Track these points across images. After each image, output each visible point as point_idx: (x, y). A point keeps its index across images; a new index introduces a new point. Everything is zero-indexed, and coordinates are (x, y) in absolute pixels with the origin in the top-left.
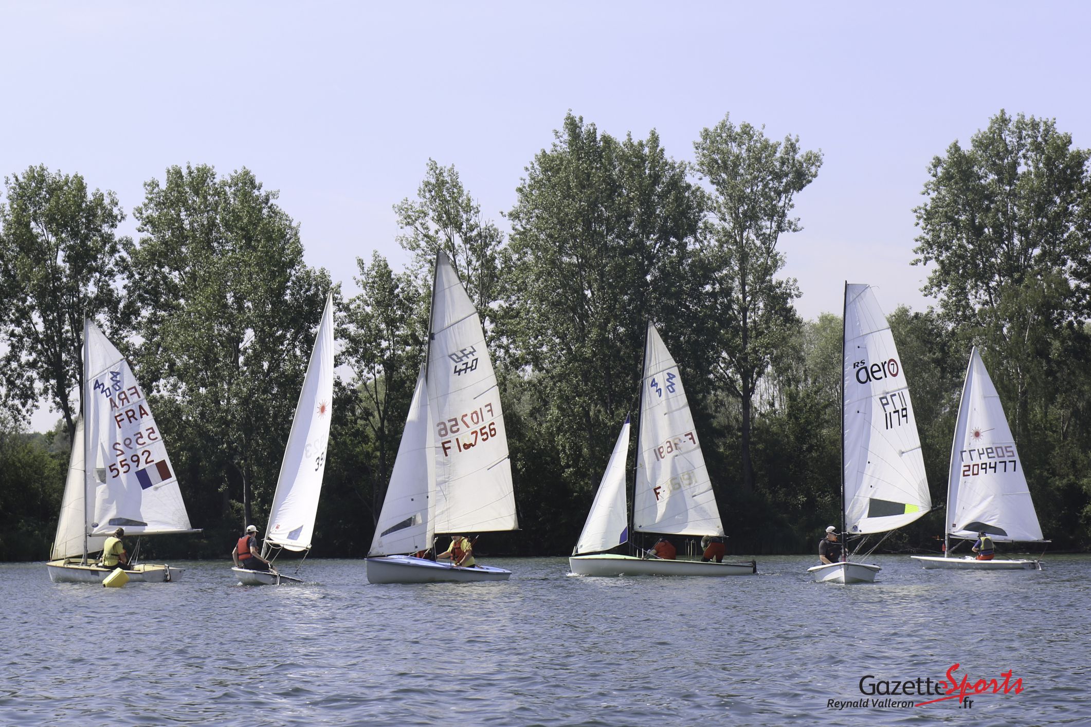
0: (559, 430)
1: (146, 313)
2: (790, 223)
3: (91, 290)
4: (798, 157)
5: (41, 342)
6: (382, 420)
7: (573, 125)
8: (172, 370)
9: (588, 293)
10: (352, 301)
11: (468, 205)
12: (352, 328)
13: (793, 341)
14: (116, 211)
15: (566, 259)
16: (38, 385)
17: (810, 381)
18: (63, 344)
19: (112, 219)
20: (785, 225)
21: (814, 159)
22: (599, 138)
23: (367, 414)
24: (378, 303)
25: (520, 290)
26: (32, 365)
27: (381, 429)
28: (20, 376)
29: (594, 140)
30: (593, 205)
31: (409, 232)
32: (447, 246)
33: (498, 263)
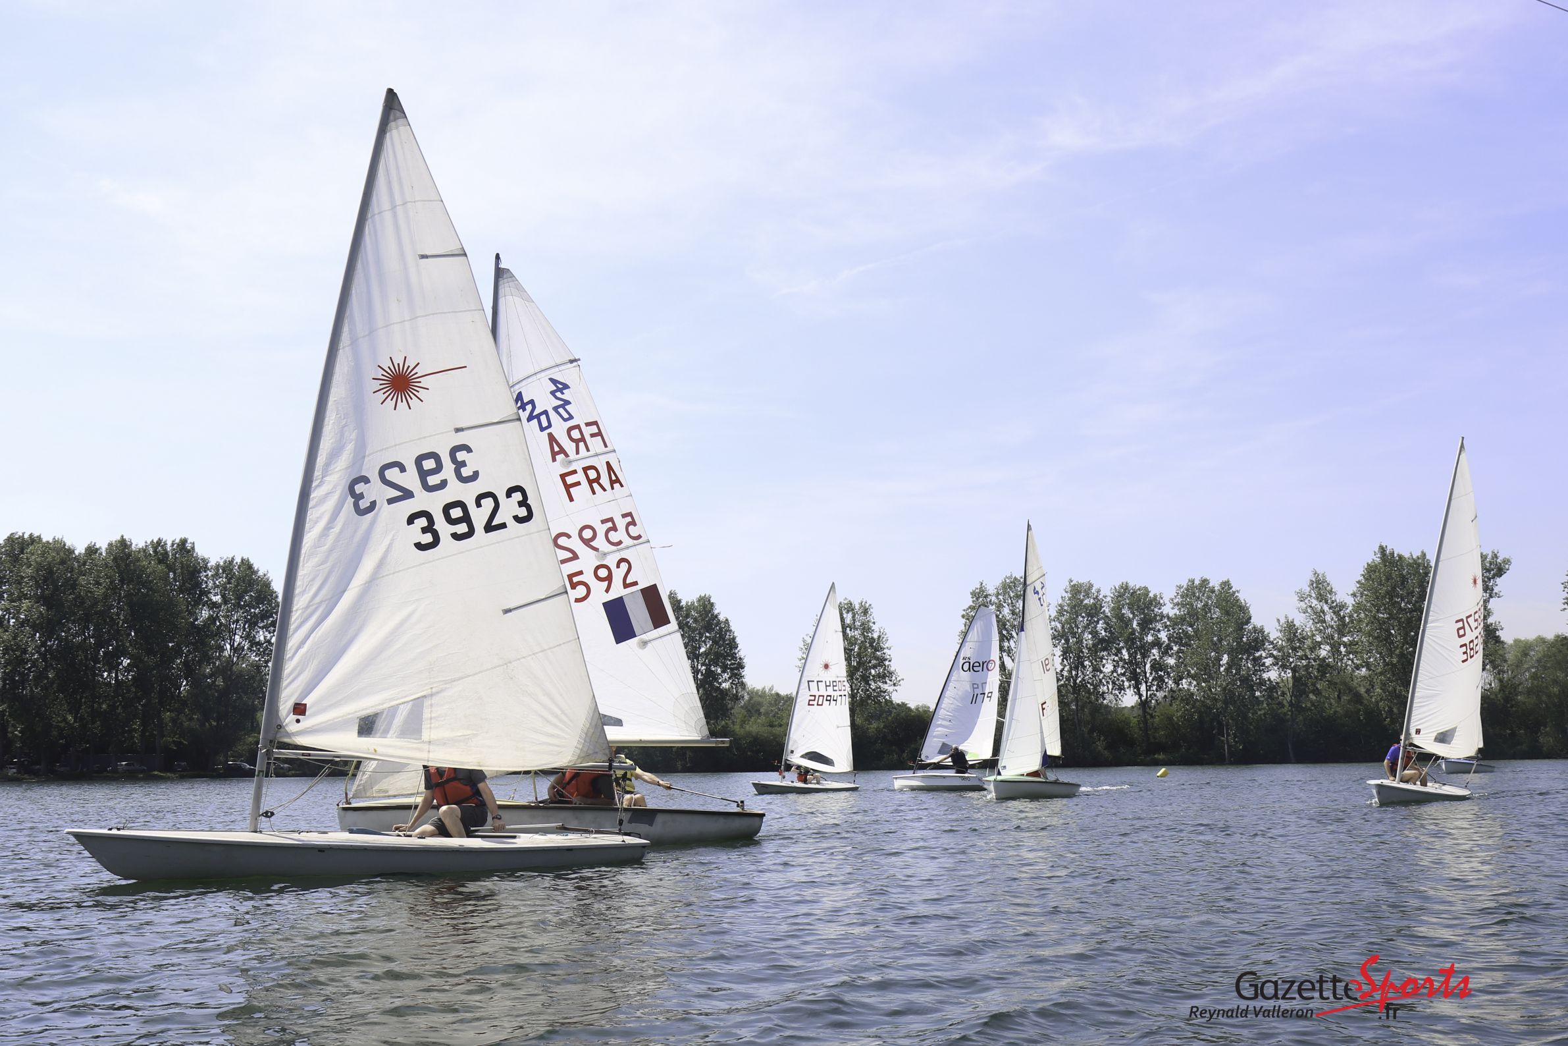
0: (1381, 700)
1: (1175, 648)
2: (1496, 593)
3: (1150, 638)
4: (1499, 561)
5: (1126, 663)
6: (1291, 697)
7: (1382, 550)
8: (1189, 675)
9: (1393, 632)
10: (1275, 639)
11: (1331, 591)
12: (1275, 653)
13: (1500, 652)
14: (1161, 602)
15: (1381, 615)
16: (1126, 684)
17: (1510, 672)
18: (1137, 664)
19: (1159, 605)
20: (1493, 595)
21: (1507, 561)
22: (1395, 555)
23: (1283, 694)
24: (1288, 640)
25: (1358, 631)
26: (1123, 674)
27: (1291, 701)
28: (1118, 680)
29: (1393, 557)
30: (1394, 588)
31: (1303, 605)
32: (1321, 611)
33: (1347, 619)
